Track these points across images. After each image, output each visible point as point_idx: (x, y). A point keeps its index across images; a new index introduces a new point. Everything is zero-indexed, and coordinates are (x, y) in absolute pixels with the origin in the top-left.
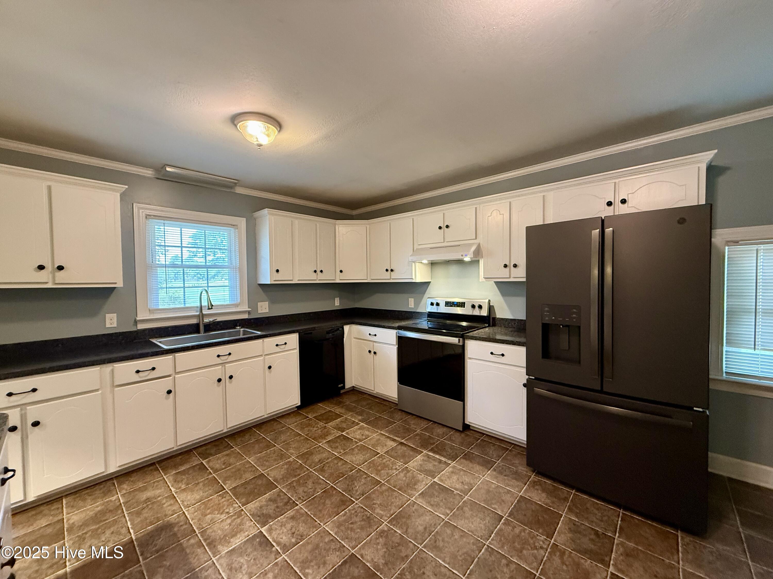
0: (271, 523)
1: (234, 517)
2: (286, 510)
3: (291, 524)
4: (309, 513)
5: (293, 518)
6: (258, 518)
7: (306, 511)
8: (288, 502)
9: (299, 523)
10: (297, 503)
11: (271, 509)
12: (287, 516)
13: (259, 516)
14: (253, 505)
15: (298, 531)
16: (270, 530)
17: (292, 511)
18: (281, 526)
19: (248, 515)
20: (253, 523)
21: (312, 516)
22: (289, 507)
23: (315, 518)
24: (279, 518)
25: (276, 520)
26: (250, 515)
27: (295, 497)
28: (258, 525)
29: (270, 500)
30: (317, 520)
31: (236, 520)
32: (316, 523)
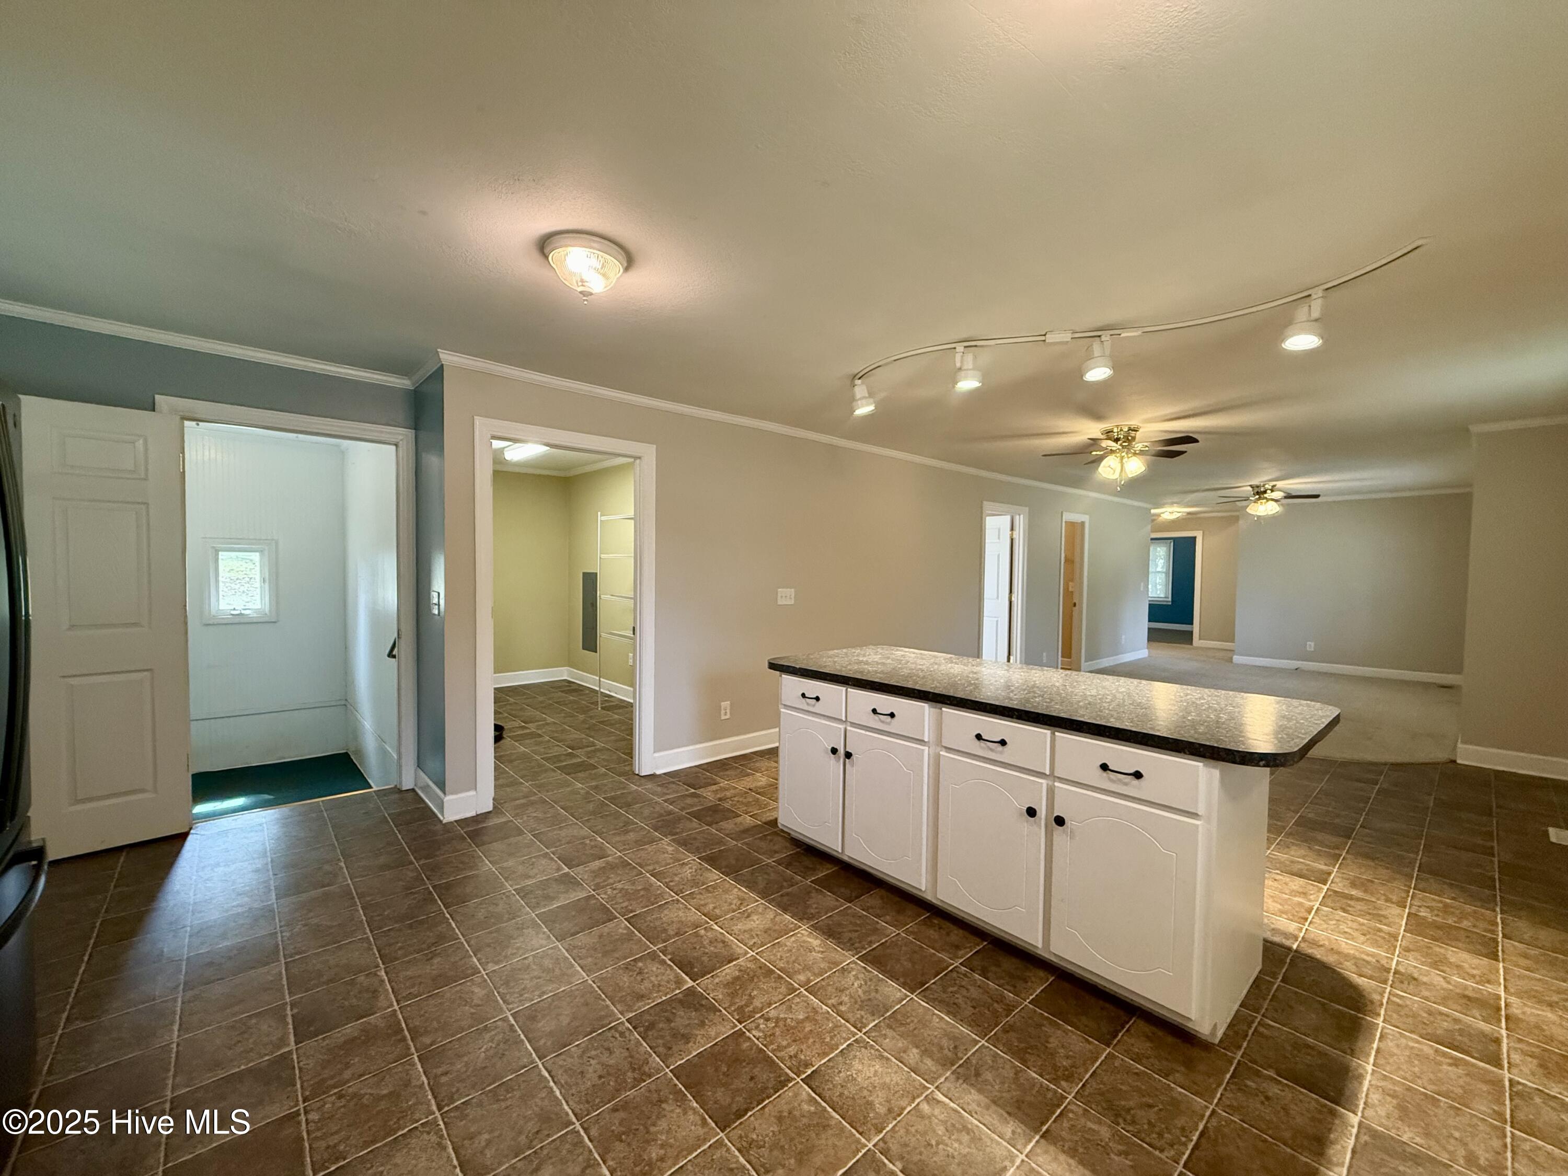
0: (678, 991)
1: (751, 1008)
2: (652, 1011)
3: (642, 987)
4: (608, 1002)
5: (641, 997)
6: (703, 1002)
7: (612, 1007)
8: (648, 1029)
9: (629, 987)
10: (629, 1026)
11: (682, 1018)
12: (650, 1001)
13: (702, 1005)
14: (720, 1031)
15: (631, 976)
16: (679, 982)
17: (640, 1008)
18: (660, 985)
19: (724, 1011)
20: (711, 995)
21: (603, 996)
22: (647, 1017)
23: (599, 992)
24: (664, 998)
25: (669, 996)
26: (721, 1011)
27: (632, 1038)
28: (702, 991)
29: (687, 1038)
30: (597, 989)
31: (743, 1003)
32: (599, 984)
